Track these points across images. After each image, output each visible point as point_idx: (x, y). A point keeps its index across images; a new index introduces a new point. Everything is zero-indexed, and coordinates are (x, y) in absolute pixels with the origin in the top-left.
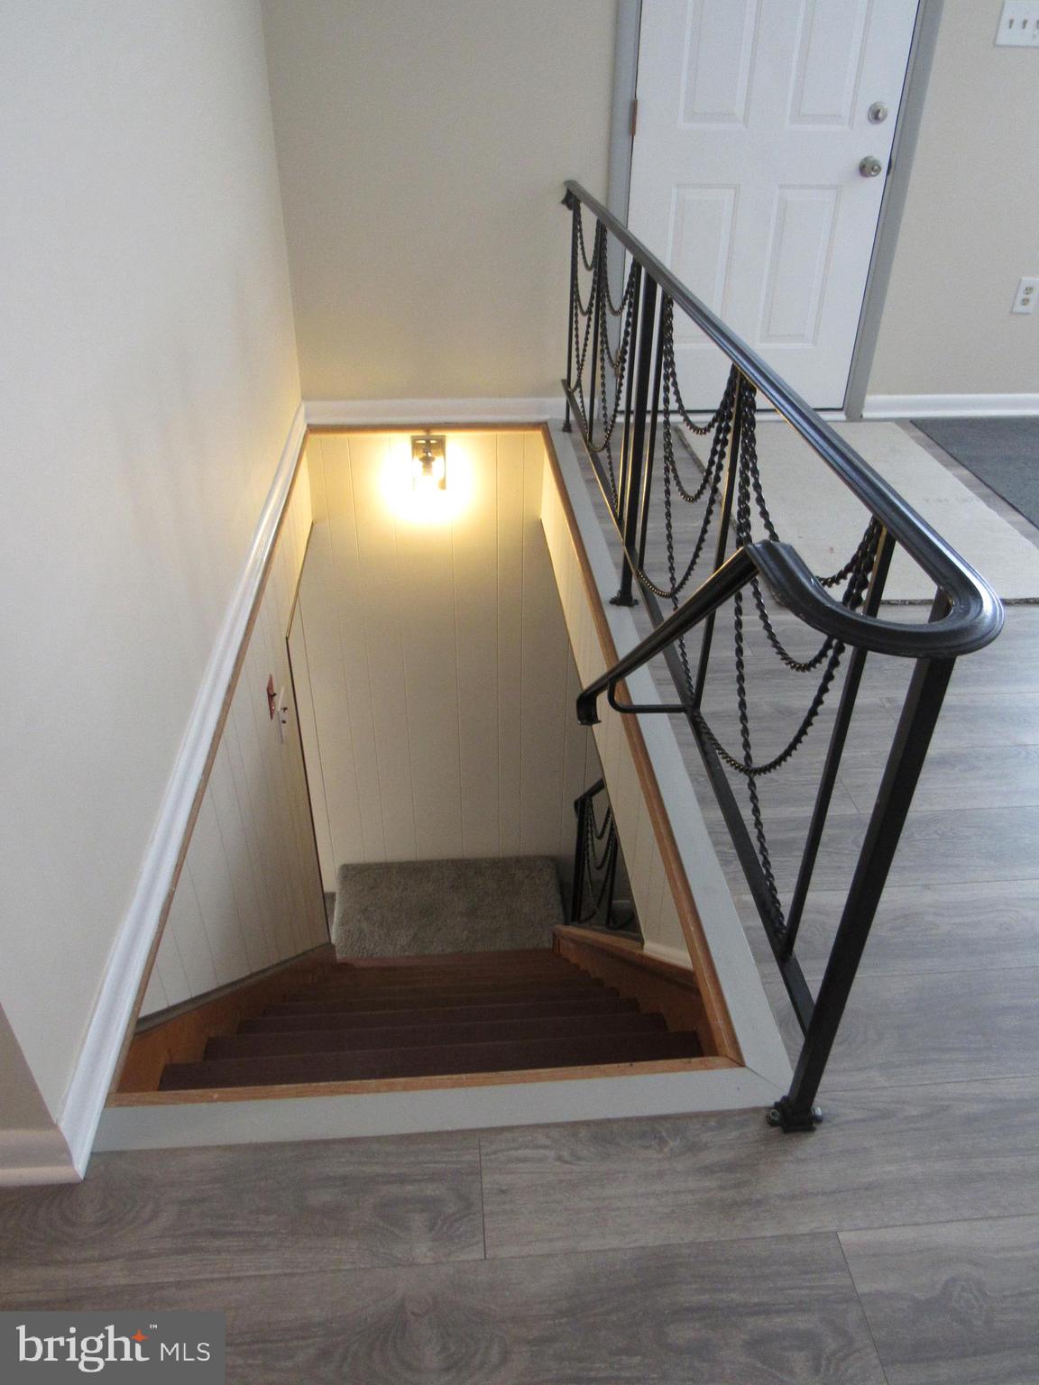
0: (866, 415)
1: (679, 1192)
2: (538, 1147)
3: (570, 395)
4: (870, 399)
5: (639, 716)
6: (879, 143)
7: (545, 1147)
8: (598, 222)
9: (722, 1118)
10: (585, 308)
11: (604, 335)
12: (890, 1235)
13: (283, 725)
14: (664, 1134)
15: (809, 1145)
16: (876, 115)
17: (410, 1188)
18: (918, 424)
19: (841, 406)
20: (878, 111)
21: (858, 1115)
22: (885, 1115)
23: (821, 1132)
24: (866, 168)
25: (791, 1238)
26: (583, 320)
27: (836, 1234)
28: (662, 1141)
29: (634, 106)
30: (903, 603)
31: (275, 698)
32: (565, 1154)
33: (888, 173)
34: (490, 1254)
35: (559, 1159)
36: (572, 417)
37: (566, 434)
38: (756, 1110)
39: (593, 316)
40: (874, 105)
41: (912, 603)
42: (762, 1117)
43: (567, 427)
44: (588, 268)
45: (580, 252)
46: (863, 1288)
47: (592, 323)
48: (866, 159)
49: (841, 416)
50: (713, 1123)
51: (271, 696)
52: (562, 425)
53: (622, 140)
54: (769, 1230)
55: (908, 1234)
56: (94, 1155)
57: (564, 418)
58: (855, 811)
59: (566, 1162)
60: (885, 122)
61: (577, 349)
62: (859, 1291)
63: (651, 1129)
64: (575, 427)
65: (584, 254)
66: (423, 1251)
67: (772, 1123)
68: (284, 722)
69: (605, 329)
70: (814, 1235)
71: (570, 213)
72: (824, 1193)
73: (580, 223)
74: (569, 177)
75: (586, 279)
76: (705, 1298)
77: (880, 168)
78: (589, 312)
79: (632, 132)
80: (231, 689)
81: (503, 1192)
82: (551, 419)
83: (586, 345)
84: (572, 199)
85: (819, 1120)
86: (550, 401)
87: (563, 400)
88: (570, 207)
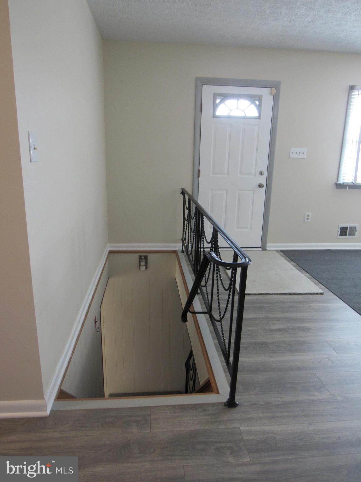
0: (267, 249)
1: (201, 419)
2: (165, 410)
3: (183, 242)
4: (268, 245)
5: (197, 315)
6: (263, 180)
7: (167, 410)
8: (189, 198)
9: (213, 405)
10: (186, 219)
11: (191, 225)
12: (253, 428)
13: (98, 333)
14: (198, 408)
15: (235, 410)
16: (261, 174)
17: (133, 418)
18: (282, 251)
19: (260, 247)
20: (262, 173)
21: (248, 404)
22: (255, 404)
23: (238, 408)
24: (260, 186)
25: (228, 428)
26: (186, 222)
27: (239, 428)
28: (197, 409)
29: (199, 171)
30: (273, 294)
31: (97, 323)
32: (172, 411)
33: (266, 187)
34: (152, 431)
35: (171, 412)
36: (184, 249)
37: (182, 253)
38: (222, 403)
39: (188, 221)
40: (261, 171)
41: (275, 294)
42: (223, 404)
43: (183, 251)
44: (187, 209)
45: (185, 205)
46: (245, 438)
47: (188, 223)
48: (260, 184)
49: (261, 249)
50: (210, 405)
51: (95, 322)
52: (181, 251)
53: (196, 179)
54: (223, 427)
55: (258, 428)
56: (51, 411)
57: (182, 249)
58: (254, 341)
59: (172, 413)
60: (264, 175)
61: (185, 228)
62: (244, 439)
63: (194, 407)
64: (185, 252)
65: (186, 206)
66: (135, 430)
67: (225, 405)
68: (98, 332)
69: (191, 224)
70: (234, 428)
71: (183, 196)
72: (237, 420)
73: (185, 198)
74: (183, 188)
75: (186, 212)
76: (205, 440)
77: (264, 186)
78: (187, 220)
79: (199, 177)
80: (87, 312)
81: (156, 419)
82: (178, 250)
83: (187, 227)
84: (183, 193)
85: (237, 405)
86: (177, 244)
87: (181, 244)
88: (183, 195)
